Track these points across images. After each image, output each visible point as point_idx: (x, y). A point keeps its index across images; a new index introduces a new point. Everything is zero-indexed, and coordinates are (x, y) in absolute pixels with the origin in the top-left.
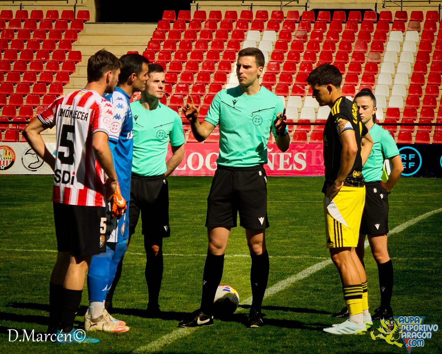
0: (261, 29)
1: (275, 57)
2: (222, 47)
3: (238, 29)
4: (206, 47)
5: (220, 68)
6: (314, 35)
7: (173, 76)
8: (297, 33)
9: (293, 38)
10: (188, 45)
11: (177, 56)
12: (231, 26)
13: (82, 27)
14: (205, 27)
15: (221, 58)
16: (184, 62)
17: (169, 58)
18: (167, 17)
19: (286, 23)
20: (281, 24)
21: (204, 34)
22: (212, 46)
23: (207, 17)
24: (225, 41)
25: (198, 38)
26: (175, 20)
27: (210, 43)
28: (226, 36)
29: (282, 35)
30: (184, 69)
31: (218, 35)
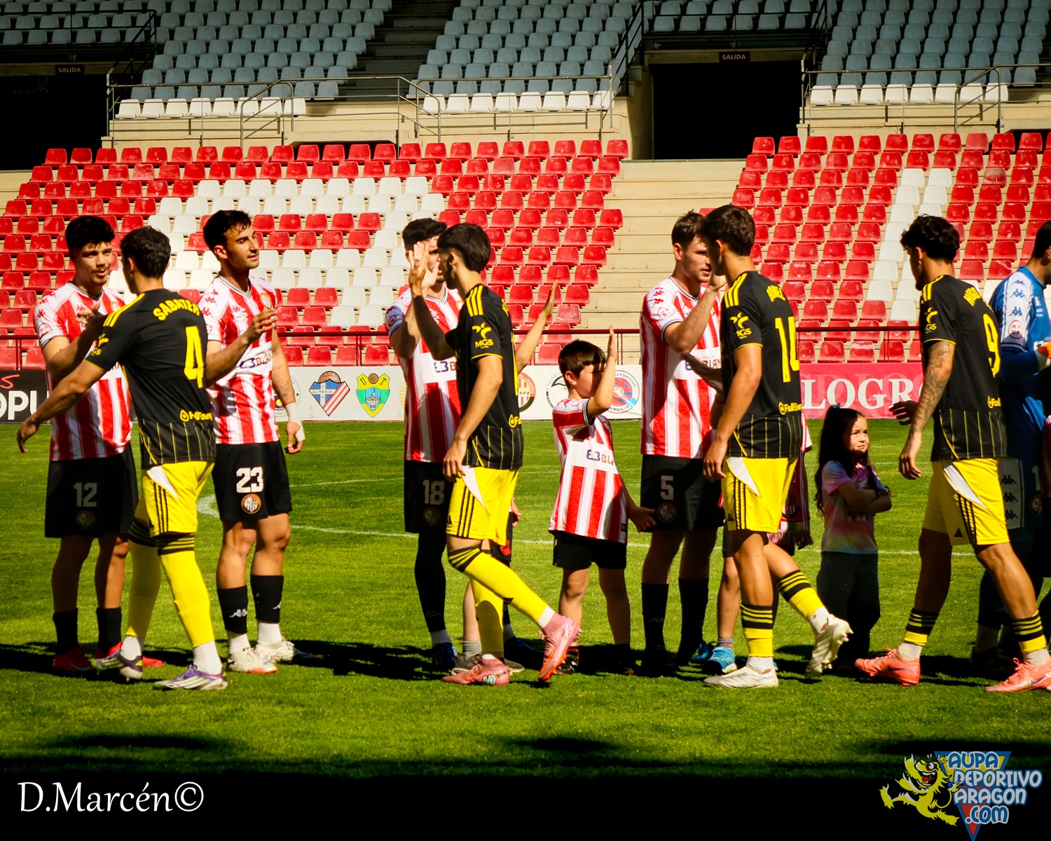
0: (925, 165)
1: (954, 213)
2: (861, 196)
3: (885, 166)
4: (834, 196)
5: (860, 234)
6: (1016, 175)
7: (782, 249)
8: (987, 171)
9: (981, 181)
10: (802, 196)
11: (785, 215)
12: (872, 162)
13: (617, 167)
14: (828, 163)
15: (861, 217)
16: (798, 225)
17: (772, 217)
18: (761, 149)
19: (968, 154)
20: (958, 157)
21: (827, 176)
22: (843, 196)
23: (830, 147)
24: (865, 188)
25: (818, 182)
26: (773, 153)
27: (839, 192)
28: (866, 179)
29: (962, 176)
30: (799, 237)
31: (852, 178)
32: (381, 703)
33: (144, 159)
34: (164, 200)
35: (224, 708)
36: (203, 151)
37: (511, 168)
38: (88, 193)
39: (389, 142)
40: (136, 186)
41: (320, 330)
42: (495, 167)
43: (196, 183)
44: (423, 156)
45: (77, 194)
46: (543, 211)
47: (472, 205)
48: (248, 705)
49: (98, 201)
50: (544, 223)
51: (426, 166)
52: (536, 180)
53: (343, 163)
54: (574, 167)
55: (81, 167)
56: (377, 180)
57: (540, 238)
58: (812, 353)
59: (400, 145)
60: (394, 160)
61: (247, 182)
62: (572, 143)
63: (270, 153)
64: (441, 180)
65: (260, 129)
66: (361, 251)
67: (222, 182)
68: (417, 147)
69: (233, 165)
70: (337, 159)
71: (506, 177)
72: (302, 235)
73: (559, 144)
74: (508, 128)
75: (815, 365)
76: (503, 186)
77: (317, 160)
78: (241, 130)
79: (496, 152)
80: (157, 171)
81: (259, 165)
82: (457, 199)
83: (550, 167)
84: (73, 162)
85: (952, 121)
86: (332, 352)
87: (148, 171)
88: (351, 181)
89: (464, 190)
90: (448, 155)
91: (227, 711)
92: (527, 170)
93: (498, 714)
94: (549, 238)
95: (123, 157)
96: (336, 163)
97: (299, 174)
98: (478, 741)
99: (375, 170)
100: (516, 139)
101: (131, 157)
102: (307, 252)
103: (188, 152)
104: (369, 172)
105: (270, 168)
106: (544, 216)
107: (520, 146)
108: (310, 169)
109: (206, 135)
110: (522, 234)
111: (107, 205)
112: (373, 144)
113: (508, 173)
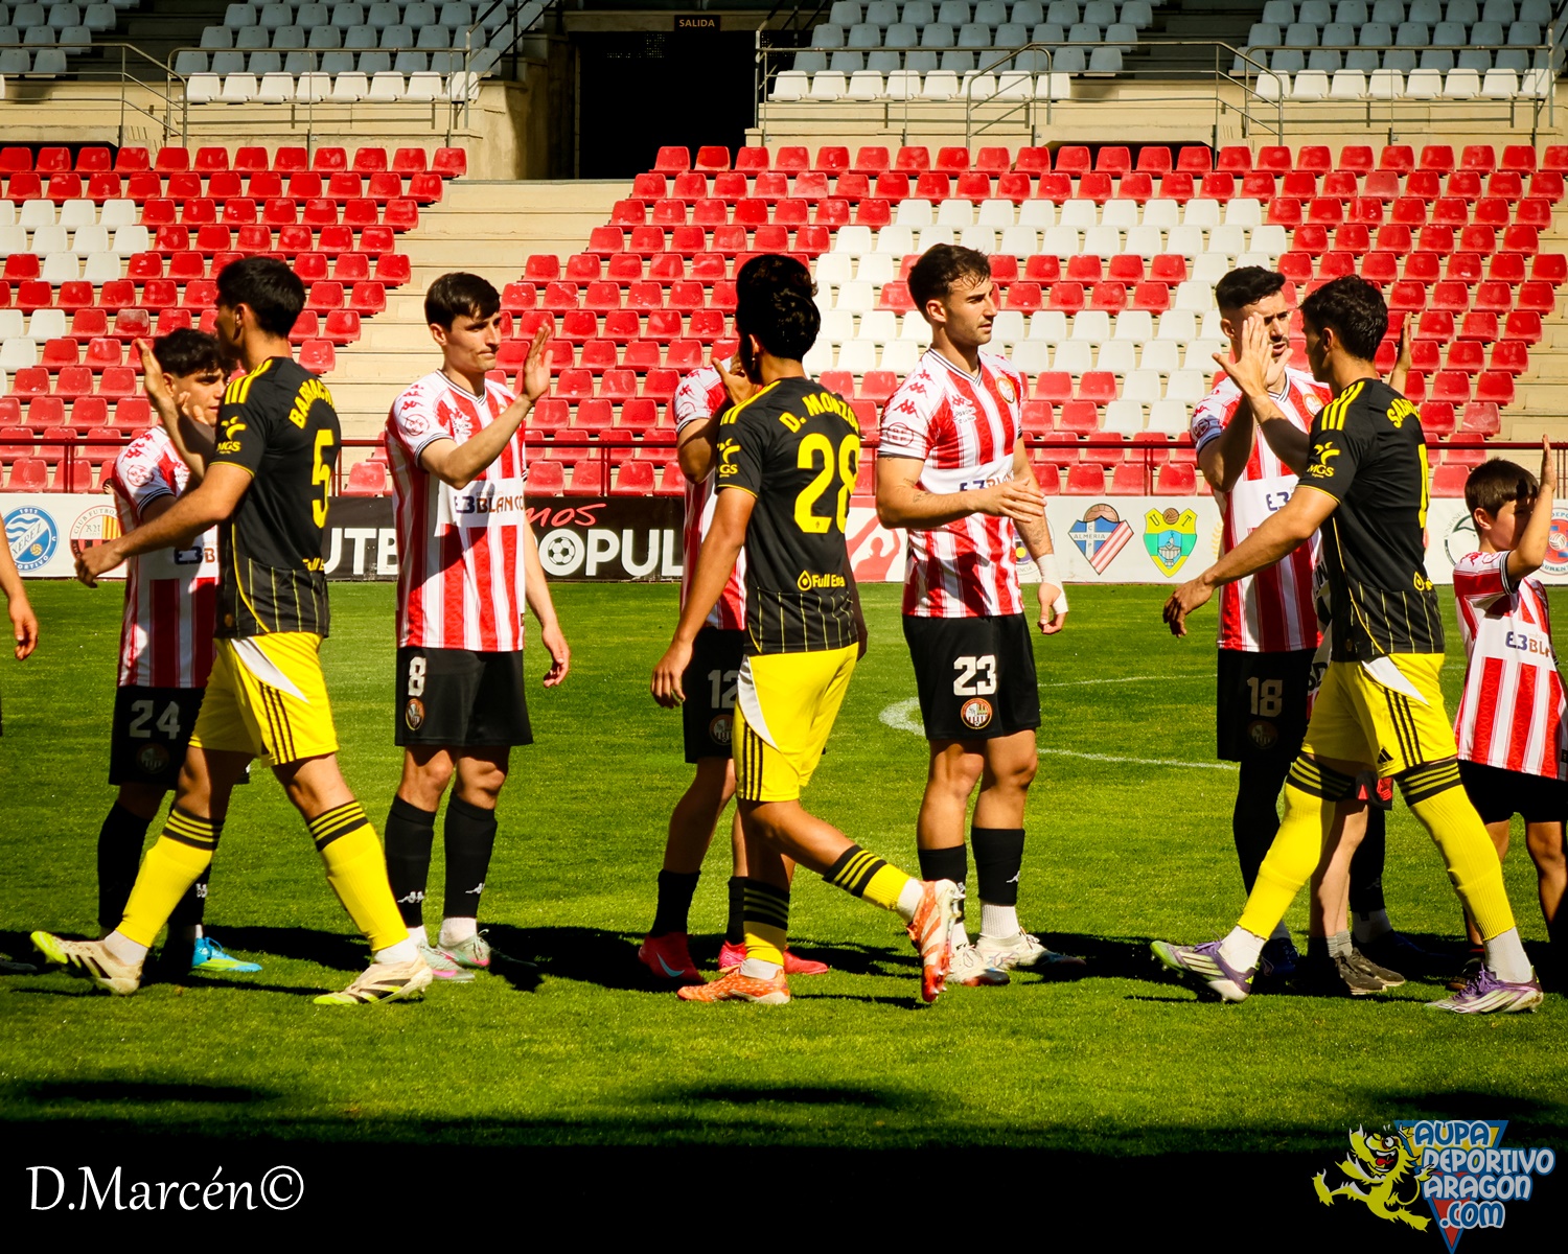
32: (1176, 1034)
33: (813, 165)
34: (843, 230)
35: (924, 1041)
36: (907, 154)
37: (1393, 186)
38: (723, 217)
39: (1201, 144)
40: (801, 207)
41: (1087, 439)
42: (1369, 186)
43: (895, 203)
44: (1255, 166)
45: (705, 219)
46: (1443, 255)
47: (1331, 245)
48: (962, 1037)
49: (739, 229)
50: (1443, 274)
51: (1260, 182)
52: (1431, 207)
53: (1128, 175)
54: (1492, 187)
55: (711, 176)
56: (1181, 203)
57: (1438, 297)
59: (1219, 149)
60: (1208, 173)
61: (976, 204)
62: (1488, 151)
63: (1013, 157)
64: (1283, 204)
65: (998, 121)
66: (1155, 314)
67: (935, 203)
68: (1244, 153)
69: (954, 176)
70: (1119, 169)
71: (1386, 202)
72: (1061, 289)
73: (1469, 152)
74: (1389, 125)
76: (1379, 216)
77: (1087, 170)
78: (968, 121)
79: (1369, 161)
80: (833, 185)
81: (995, 176)
82: (1308, 235)
83: (1454, 186)
84: (699, 167)
86: (1106, 473)
87: (819, 184)
88: (1140, 203)
89: (1318, 221)
90: (1295, 165)
91: (928, 1046)
92: (1418, 191)
93: (1363, 1054)
94: (1452, 298)
95: (779, 161)
96: (1118, 176)
97: (1058, 191)
98: (1331, 1097)
99: (1179, 187)
100: (1401, 141)
101: (793, 161)
102: (1070, 314)
103: (883, 154)
104: (1170, 190)
105: (1012, 181)
106: (1444, 263)
107: (1407, 153)
108: (1075, 185)
109: (912, 128)
110: (1409, 291)
111: (752, 236)
112: (1176, 147)
113: (1387, 195)
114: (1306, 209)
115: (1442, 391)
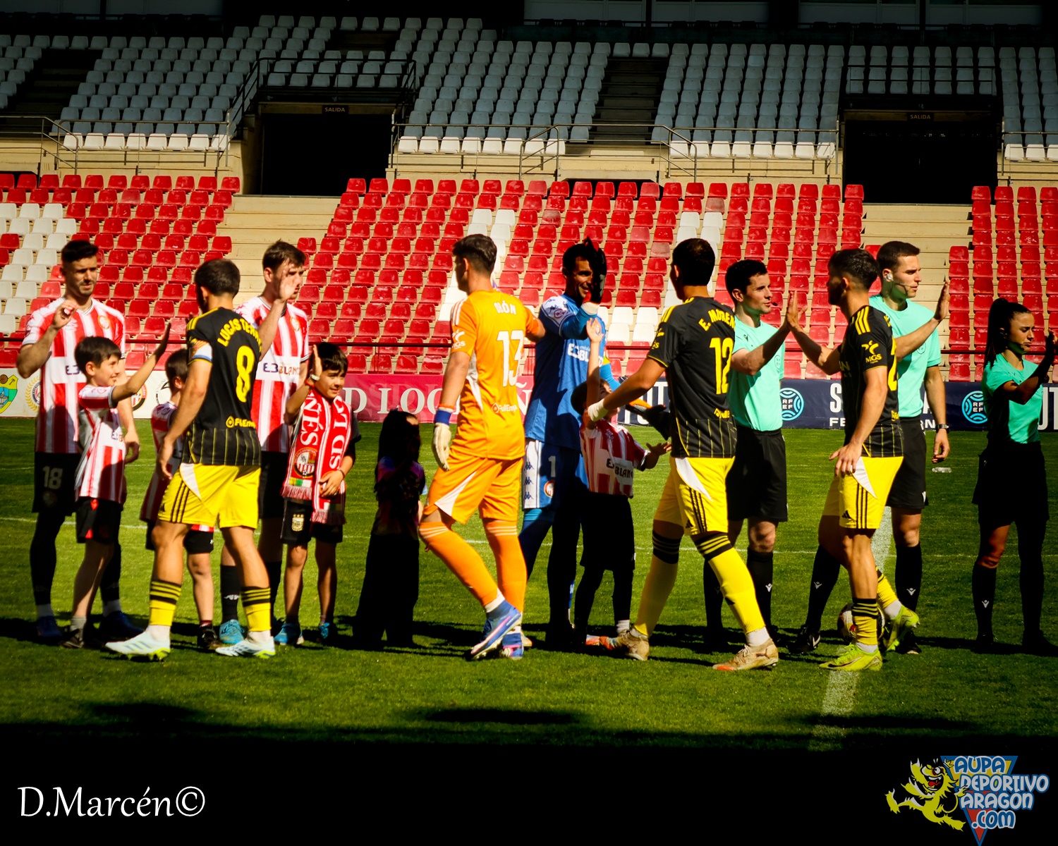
0: (492, 206)
1: (516, 248)
2: (437, 232)
3: (459, 206)
4: (414, 232)
5: (435, 263)
6: (570, 216)
7: (368, 275)
8: (545, 213)
9: (540, 221)
10: (387, 229)
11: (372, 246)
12: (448, 203)
13: (229, 201)
14: (411, 202)
15: (437, 249)
16: (383, 255)
17: (361, 248)
18: (353, 188)
19: (529, 198)
20: (521, 201)
21: (409, 214)
22: (422, 231)
23: (413, 189)
24: (441, 224)
25: (401, 219)
26: (365, 192)
27: (419, 227)
28: (442, 217)
29: (524, 216)
30: (383, 265)
31: (430, 215)
37: (137, 198)
39: (31, 173)
42: (124, 197)
44: (61, 185)
46: (163, 236)
47: (101, 230)
50: (163, 246)
51: (63, 194)
52: (158, 209)
54: (192, 199)
56: (18, 206)
57: (159, 259)
58: (390, 366)
59: (41, 176)
60: (35, 189)
62: (191, 179)
64: (76, 207)
66: (1, 267)
68: (55, 178)
71: (133, 206)
73: (180, 180)
74: (137, 164)
75: (391, 376)
76: (129, 214)
79: (125, 184)
82: (88, 224)
83: (171, 198)
85: (517, 170)
89: (94, 217)
90: (83, 185)
92: (151, 201)
94: (167, 260)
99: (17, 197)
100: (143, 173)
104: (12, 198)
106: (164, 240)
107: (146, 180)
110: (143, 256)
112: (17, 174)
113: (134, 202)
114: (88, 210)
115: (159, 312)
